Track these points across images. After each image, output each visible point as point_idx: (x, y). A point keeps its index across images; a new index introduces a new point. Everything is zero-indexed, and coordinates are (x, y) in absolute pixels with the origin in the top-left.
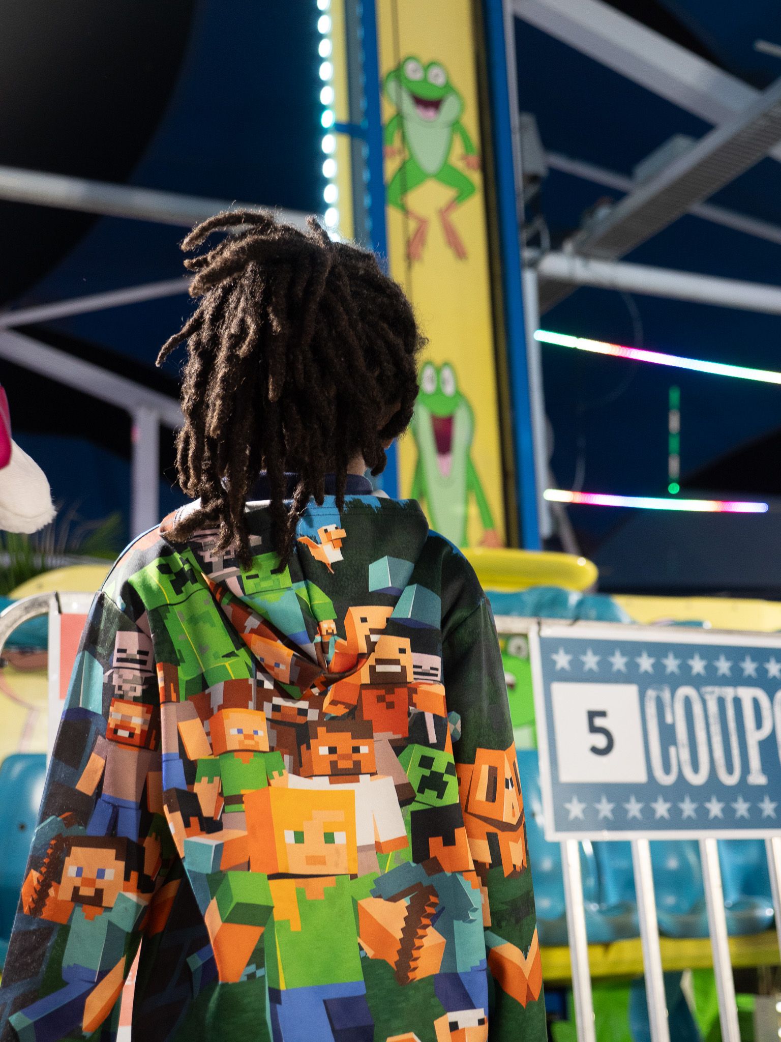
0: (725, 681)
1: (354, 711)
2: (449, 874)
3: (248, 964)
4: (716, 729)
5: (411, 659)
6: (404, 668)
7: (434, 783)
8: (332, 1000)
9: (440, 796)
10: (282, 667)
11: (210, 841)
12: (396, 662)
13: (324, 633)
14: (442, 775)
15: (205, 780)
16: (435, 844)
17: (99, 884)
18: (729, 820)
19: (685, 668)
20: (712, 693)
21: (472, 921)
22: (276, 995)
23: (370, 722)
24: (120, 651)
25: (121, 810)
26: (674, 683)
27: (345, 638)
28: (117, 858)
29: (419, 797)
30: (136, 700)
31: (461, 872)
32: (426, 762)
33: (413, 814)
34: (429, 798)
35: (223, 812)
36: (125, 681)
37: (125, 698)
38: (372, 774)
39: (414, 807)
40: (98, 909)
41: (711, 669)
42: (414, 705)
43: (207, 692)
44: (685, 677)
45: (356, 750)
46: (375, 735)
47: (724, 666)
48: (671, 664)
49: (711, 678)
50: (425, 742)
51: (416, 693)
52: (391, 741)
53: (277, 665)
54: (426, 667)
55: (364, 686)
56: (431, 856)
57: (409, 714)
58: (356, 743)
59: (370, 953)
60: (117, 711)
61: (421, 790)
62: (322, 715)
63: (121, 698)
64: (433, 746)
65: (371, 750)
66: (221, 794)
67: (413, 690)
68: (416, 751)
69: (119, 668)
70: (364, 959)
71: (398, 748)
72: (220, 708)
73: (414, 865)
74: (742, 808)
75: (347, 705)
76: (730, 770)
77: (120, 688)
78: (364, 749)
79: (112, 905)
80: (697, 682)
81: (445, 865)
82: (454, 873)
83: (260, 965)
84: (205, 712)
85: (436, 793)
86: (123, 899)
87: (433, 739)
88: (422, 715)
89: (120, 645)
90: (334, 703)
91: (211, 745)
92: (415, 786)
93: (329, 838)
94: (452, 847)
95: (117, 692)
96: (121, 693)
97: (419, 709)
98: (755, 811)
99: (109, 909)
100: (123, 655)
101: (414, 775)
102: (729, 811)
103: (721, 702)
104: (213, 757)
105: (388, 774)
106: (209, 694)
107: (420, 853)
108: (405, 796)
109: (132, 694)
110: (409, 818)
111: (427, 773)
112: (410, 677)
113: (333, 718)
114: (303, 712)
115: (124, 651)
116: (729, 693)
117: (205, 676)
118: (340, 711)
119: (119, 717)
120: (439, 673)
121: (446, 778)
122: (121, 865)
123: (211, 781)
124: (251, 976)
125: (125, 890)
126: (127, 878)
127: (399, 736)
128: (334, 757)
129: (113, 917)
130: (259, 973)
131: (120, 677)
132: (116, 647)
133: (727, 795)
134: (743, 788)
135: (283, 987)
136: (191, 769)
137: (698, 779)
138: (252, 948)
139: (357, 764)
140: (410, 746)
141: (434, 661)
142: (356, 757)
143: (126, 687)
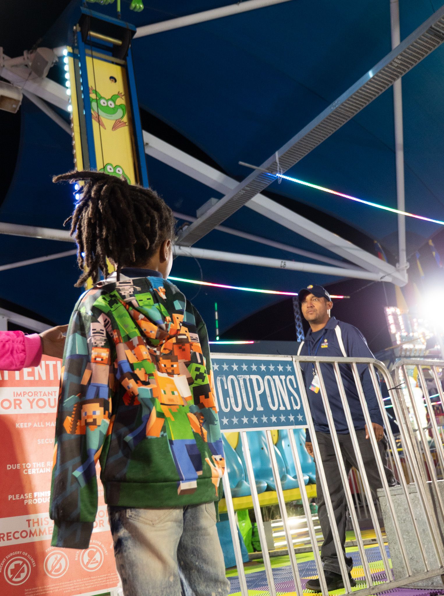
0: (245, 373)
1: (171, 352)
2: (207, 408)
3: (161, 431)
4: (243, 391)
5: (189, 335)
6: (187, 337)
7: (201, 376)
8: (188, 445)
9: (203, 381)
10: (153, 332)
11: (148, 388)
12: (185, 335)
13: (168, 321)
14: (203, 374)
15: (138, 369)
16: (202, 398)
17: (94, 417)
18: (251, 425)
19: (231, 368)
20: (241, 378)
21: (216, 424)
22: (171, 442)
23: (177, 356)
24: (93, 330)
25: (101, 388)
26: (227, 374)
27: (173, 323)
28: (100, 406)
29: (195, 382)
30: (102, 347)
31: (212, 407)
32: (198, 369)
33: (194, 388)
34: (199, 382)
35: (149, 379)
36: (97, 340)
37: (98, 346)
38: (178, 374)
39: (194, 385)
40: (95, 426)
41: (240, 368)
42: (192, 350)
43: (131, 340)
44: (231, 372)
45: (172, 366)
46: (179, 360)
47: (245, 367)
48: (225, 367)
49: (240, 372)
50: (197, 362)
51: (192, 345)
52: (184, 363)
53: (151, 332)
54: (194, 337)
55: (174, 344)
56: (201, 402)
57: (191, 353)
58: (172, 363)
59: (195, 431)
60: (95, 351)
61: (196, 379)
62: (161, 353)
63: (96, 346)
64: (200, 364)
65: (178, 366)
66: (146, 373)
67: (191, 345)
68: (194, 366)
69: (94, 336)
70: (193, 432)
71: (187, 365)
72: (138, 345)
73: (195, 406)
74: (255, 419)
75: (169, 350)
76: (250, 406)
77: (95, 343)
78: (175, 366)
79: (100, 424)
80: (235, 373)
81: (206, 405)
82: (209, 408)
83: (165, 432)
84: (131, 347)
85: (201, 380)
86: (104, 422)
87: (199, 361)
88: (195, 353)
89: (93, 327)
90: (165, 349)
91: (137, 358)
92: (194, 378)
93: (173, 393)
94: (208, 399)
95: (94, 345)
96: (96, 345)
97: (194, 351)
98: (260, 420)
99: (99, 426)
100: (95, 331)
101: (193, 374)
102: (250, 421)
103: (245, 380)
104: (138, 362)
105: (184, 374)
106: (132, 341)
107: (197, 401)
108: (190, 381)
109: (100, 345)
110: (192, 389)
111: (198, 373)
112: (190, 340)
113: (164, 355)
114: (155, 352)
115: (95, 330)
116: (247, 377)
117: (129, 335)
118: (167, 352)
119: (96, 354)
120: (198, 339)
121: (205, 375)
122: (102, 409)
123: (140, 370)
124: (162, 436)
125: (104, 418)
126: (105, 414)
127: (187, 361)
128: (166, 368)
129: (101, 429)
130: (165, 434)
131: (95, 339)
132: (91, 329)
133: (249, 415)
134: (255, 412)
135: (173, 439)
136: (132, 366)
137: (238, 410)
138: (162, 426)
139: (173, 371)
140: (191, 364)
141: (196, 336)
142: (172, 368)
143: (98, 342)
